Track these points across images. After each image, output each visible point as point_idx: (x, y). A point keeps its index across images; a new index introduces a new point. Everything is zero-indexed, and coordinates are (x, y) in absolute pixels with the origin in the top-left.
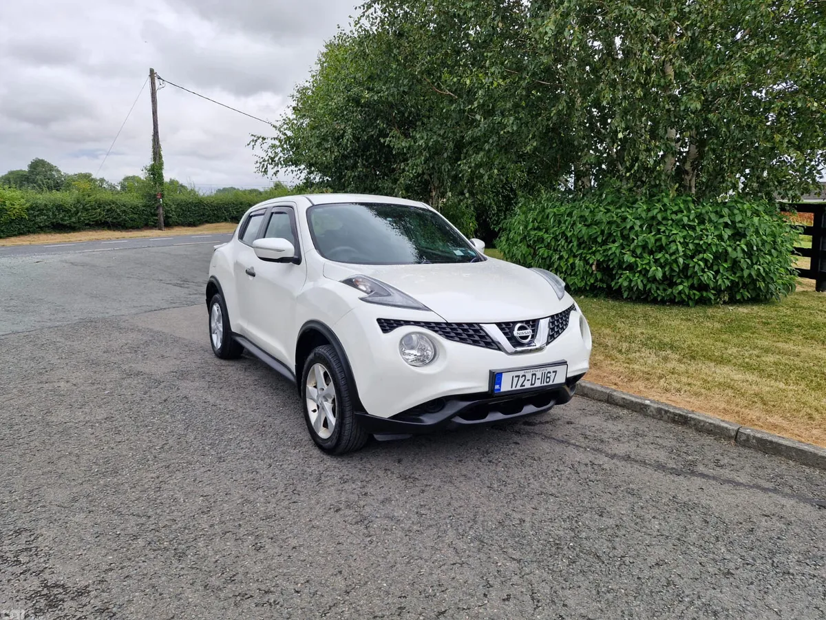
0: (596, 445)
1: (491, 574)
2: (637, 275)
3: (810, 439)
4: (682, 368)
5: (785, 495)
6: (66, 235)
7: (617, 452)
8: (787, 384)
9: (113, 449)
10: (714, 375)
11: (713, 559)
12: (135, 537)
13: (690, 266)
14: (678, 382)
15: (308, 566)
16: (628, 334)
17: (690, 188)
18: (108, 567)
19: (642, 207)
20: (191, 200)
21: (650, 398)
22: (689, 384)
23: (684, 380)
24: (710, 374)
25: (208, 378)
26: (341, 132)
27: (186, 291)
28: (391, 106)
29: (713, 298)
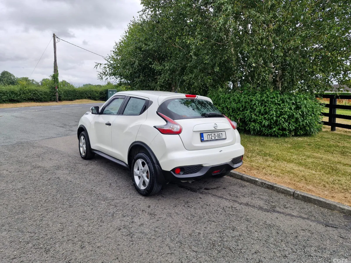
0: (234, 198)
1: (184, 258)
2: (257, 124)
3: (324, 196)
4: (273, 164)
5: (312, 221)
6: (15, 104)
7: (243, 201)
8: (316, 171)
9: (23, 201)
10: (286, 167)
11: (279, 250)
12: (28, 243)
13: (278, 120)
14: (271, 171)
15: (104, 255)
16: (252, 149)
17: (279, 88)
18: (14, 257)
19: (258, 95)
20: (70, 90)
21: (258, 178)
22: (275, 172)
23: (273, 169)
24: (284, 167)
25: (69, 169)
26: (134, 62)
27: (65, 129)
28: (155, 51)
29: (288, 134)
